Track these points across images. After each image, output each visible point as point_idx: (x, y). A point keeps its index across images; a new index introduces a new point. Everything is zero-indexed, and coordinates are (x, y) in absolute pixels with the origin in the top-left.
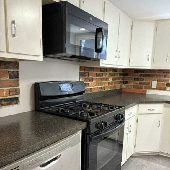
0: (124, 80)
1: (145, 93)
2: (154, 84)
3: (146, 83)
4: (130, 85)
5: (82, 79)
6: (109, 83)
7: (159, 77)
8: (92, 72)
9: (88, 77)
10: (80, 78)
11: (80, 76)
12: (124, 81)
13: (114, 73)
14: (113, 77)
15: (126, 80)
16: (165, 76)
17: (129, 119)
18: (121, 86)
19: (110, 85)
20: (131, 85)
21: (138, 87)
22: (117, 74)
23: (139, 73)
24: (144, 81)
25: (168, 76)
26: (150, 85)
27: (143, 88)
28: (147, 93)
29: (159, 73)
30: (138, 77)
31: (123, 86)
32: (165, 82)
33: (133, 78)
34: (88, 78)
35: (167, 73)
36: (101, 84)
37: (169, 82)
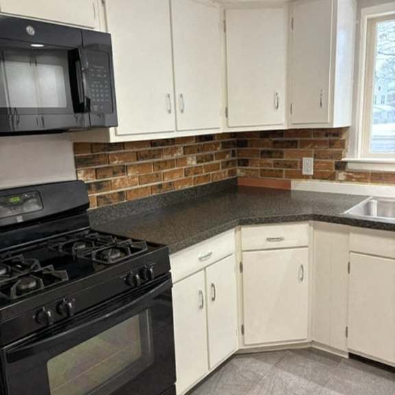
0: (240, 158)
1: (288, 188)
2: (308, 165)
3: (288, 164)
4: (253, 168)
5: (86, 173)
6: (187, 172)
7: (316, 146)
8: (122, 151)
9: (106, 165)
10: (77, 172)
11: (76, 167)
12: (238, 160)
13: (203, 143)
14: (200, 154)
15: (243, 158)
16: (332, 144)
17: (205, 268)
18: (232, 173)
19: (193, 177)
20: (257, 170)
21: (271, 174)
22: (214, 146)
23: (270, 138)
24: (285, 159)
25: (337, 142)
26: (299, 169)
27: (284, 176)
28: (292, 189)
29: (319, 136)
30: (270, 149)
31: (239, 171)
32: (331, 158)
33: (259, 151)
34: (108, 167)
35: (334, 135)
36: (157, 176)
37: (343, 159)
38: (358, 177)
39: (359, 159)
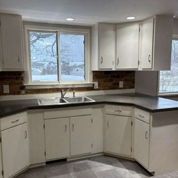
2: (6, 88)
7: (10, 80)
25: (20, 78)
26: (1, 91)
29: (10, 75)
35: (18, 75)
37: (24, 85)
38: (30, 91)
39: (30, 84)
